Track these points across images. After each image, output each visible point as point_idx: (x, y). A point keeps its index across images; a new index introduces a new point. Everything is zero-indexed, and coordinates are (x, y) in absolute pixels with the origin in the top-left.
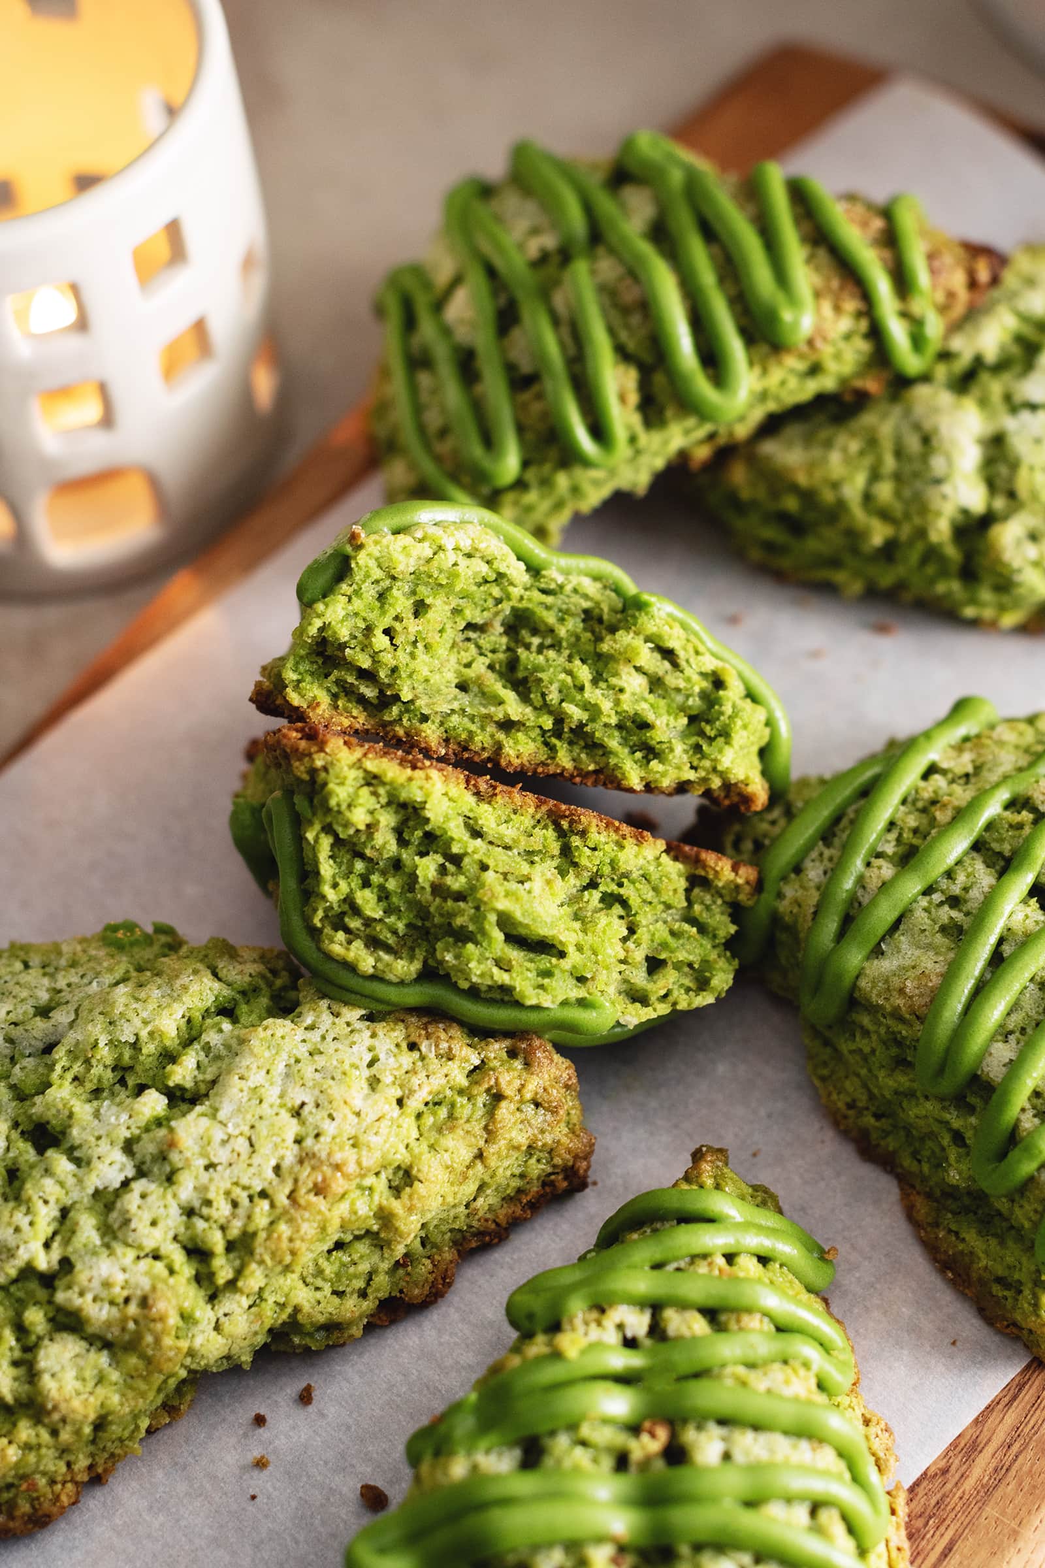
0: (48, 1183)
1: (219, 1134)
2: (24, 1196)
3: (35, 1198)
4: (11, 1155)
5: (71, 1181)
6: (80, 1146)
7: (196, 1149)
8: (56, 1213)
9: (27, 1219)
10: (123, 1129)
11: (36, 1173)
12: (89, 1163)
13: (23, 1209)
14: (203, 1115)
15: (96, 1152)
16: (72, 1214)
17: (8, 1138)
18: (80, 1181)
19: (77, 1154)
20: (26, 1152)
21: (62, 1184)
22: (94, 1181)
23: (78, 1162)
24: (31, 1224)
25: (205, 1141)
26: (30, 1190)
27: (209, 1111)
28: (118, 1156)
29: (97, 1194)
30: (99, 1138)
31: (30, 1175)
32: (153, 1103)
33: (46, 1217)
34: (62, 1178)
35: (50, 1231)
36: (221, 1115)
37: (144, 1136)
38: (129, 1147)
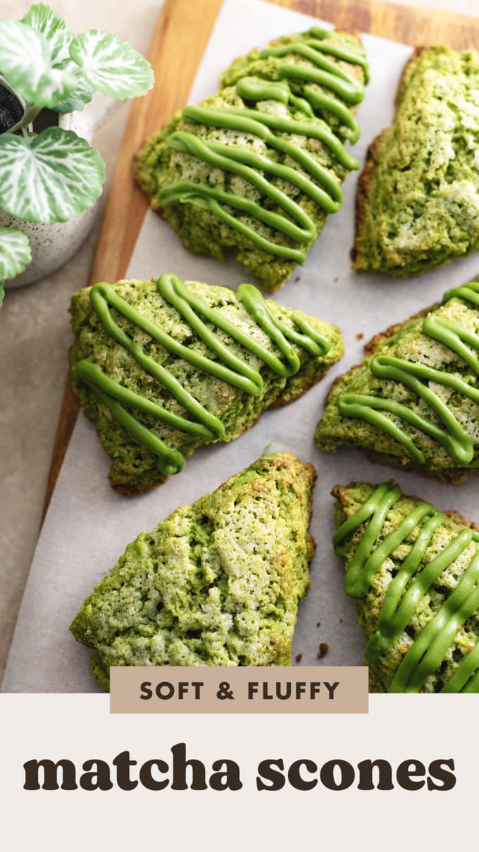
0: (214, 644)
1: (244, 582)
2: (213, 655)
3: (216, 652)
4: (192, 648)
5: (220, 637)
6: (210, 625)
7: (244, 592)
8: (224, 648)
9: (219, 659)
10: (216, 608)
11: (207, 645)
12: (218, 627)
13: (215, 658)
14: (233, 581)
15: (217, 622)
16: (228, 644)
17: (185, 644)
18: (222, 634)
19: (211, 628)
20: (195, 642)
21: (218, 640)
22: (225, 630)
23: (214, 630)
24: (222, 659)
25: (243, 588)
26: (212, 652)
27: (233, 578)
28: (224, 616)
29: (229, 632)
30: (213, 618)
31: (206, 648)
32: (215, 593)
33: (223, 653)
34: (216, 639)
35: (227, 655)
36: (238, 576)
37: (225, 604)
38: (223, 611)
